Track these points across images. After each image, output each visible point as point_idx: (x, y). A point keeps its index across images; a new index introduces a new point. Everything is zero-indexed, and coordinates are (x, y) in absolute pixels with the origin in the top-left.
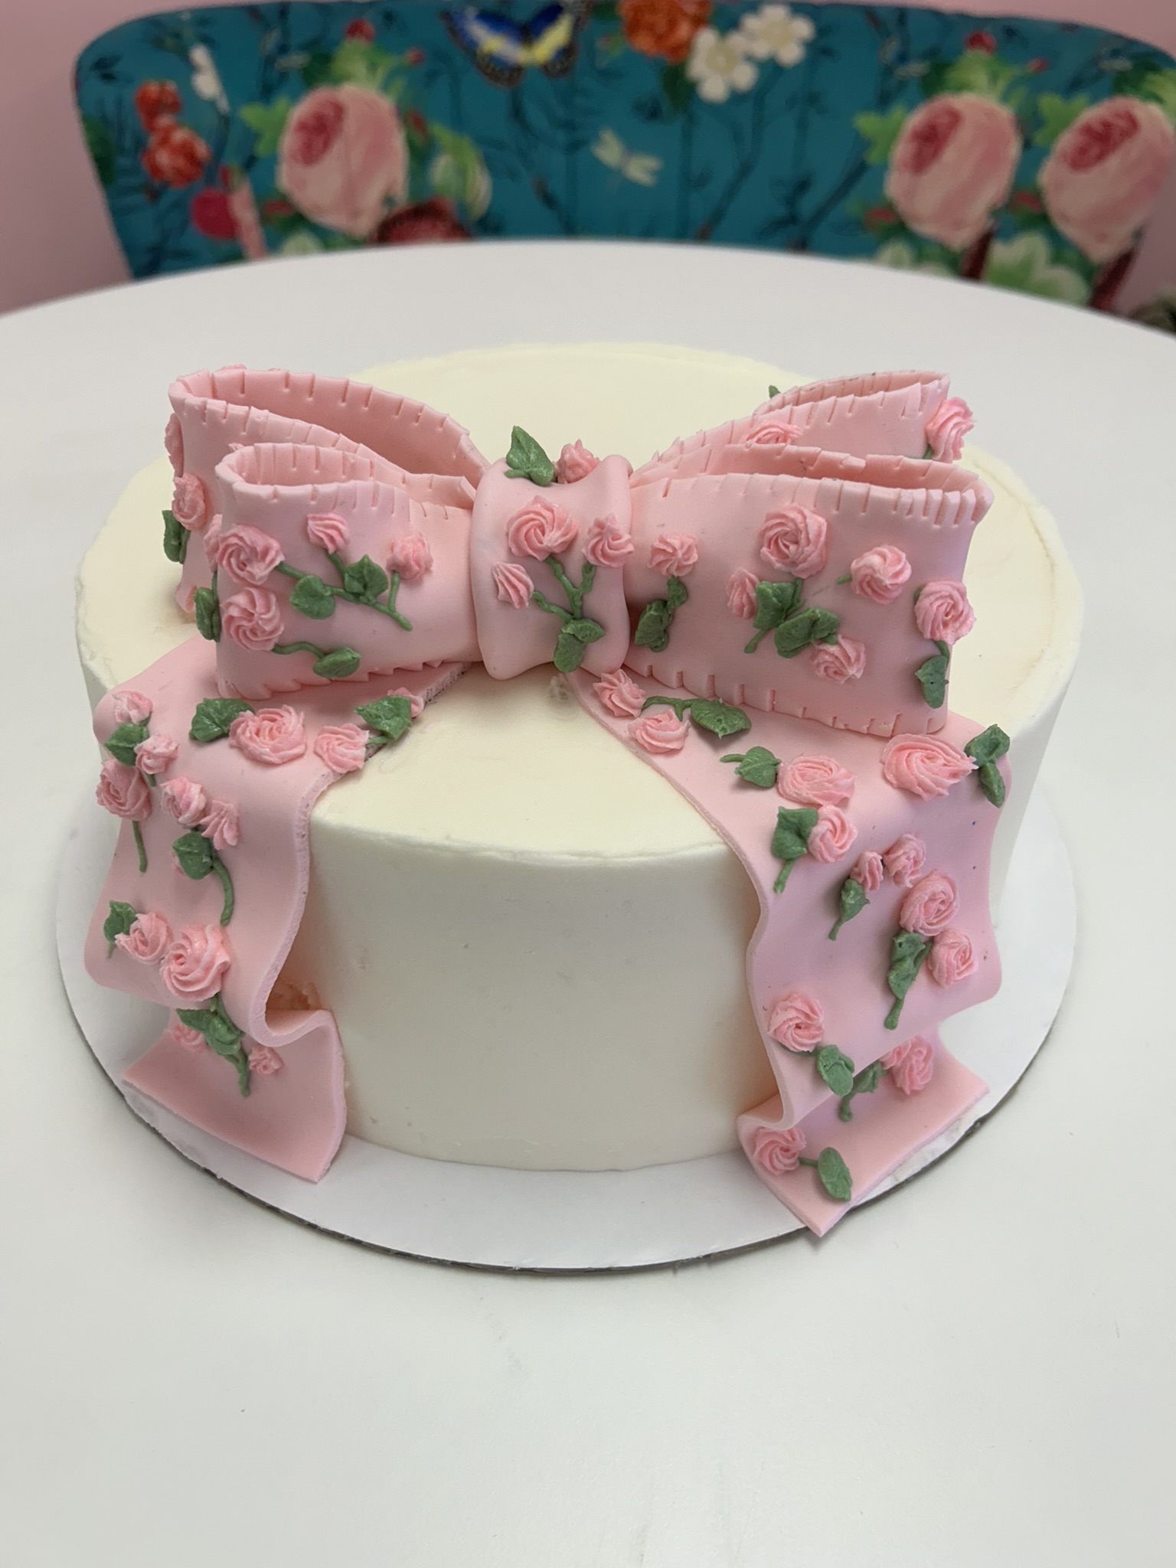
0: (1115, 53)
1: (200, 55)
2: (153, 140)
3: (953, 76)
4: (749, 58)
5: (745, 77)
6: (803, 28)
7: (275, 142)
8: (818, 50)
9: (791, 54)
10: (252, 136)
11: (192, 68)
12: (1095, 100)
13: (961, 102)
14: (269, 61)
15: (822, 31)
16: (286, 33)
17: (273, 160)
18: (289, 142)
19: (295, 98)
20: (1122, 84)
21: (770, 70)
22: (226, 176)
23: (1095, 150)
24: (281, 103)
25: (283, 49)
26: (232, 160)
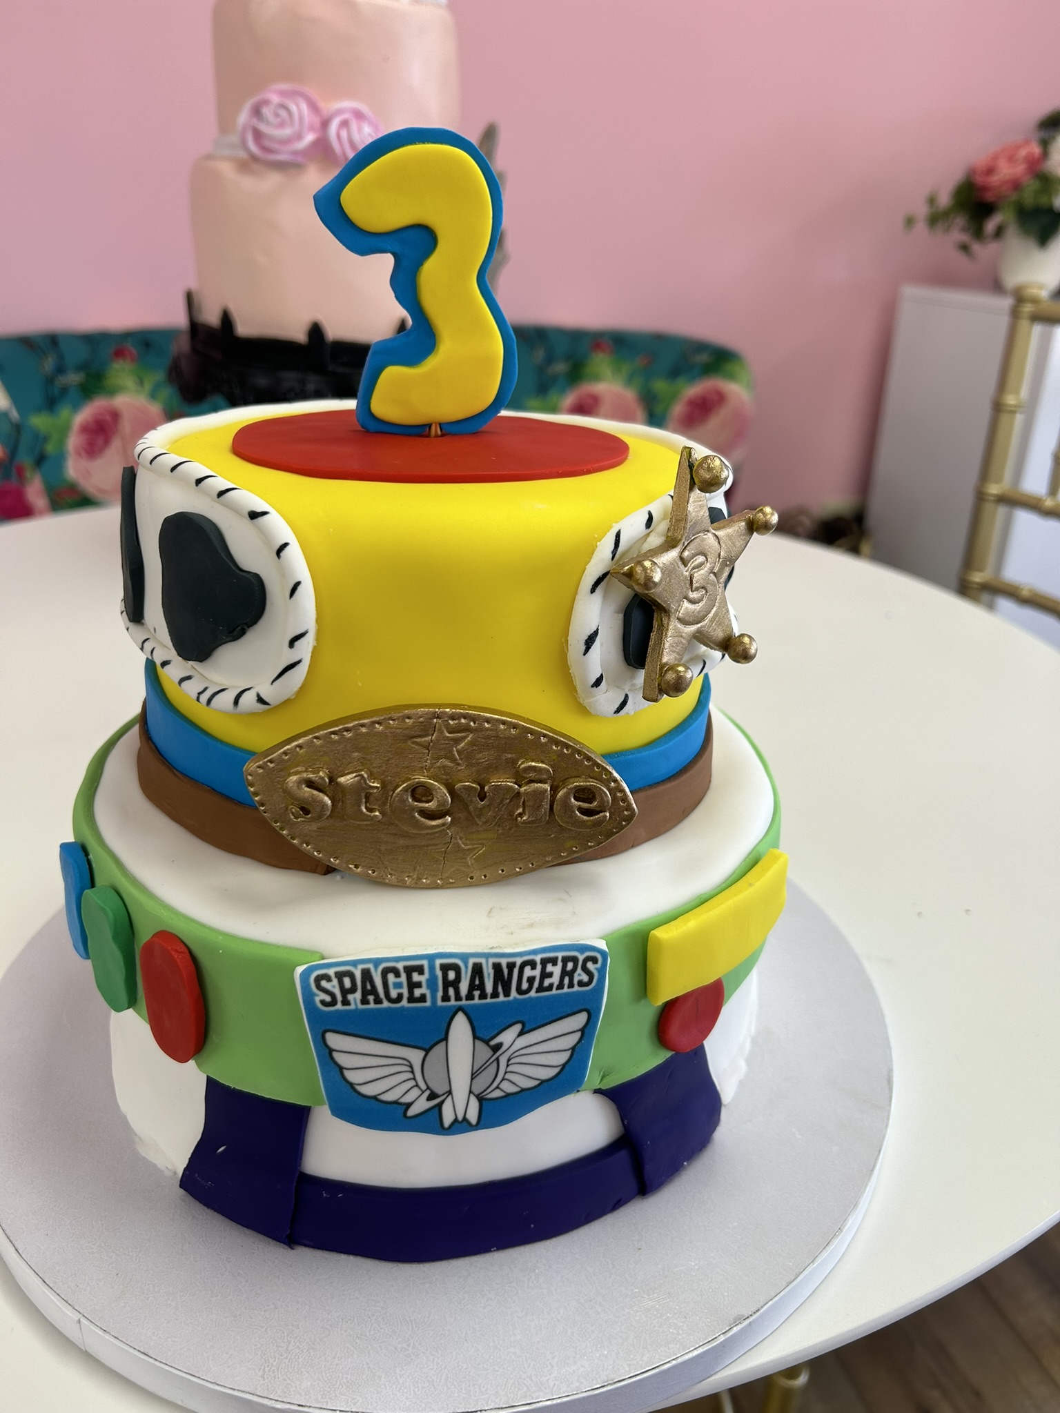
0: (696, 352)
3: (588, 370)
7: (62, 442)
10: (40, 439)
12: (692, 381)
13: (597, 388)
14: (50, 380)
16: (61, 357)
17: (61, 458)
18: (73, 441)
19: (76, 407)
20: (709, 370)
22: (20, 472)
23: (698, 415)
24: (64, 412)
25: (60, 370)
26: (25, 459)
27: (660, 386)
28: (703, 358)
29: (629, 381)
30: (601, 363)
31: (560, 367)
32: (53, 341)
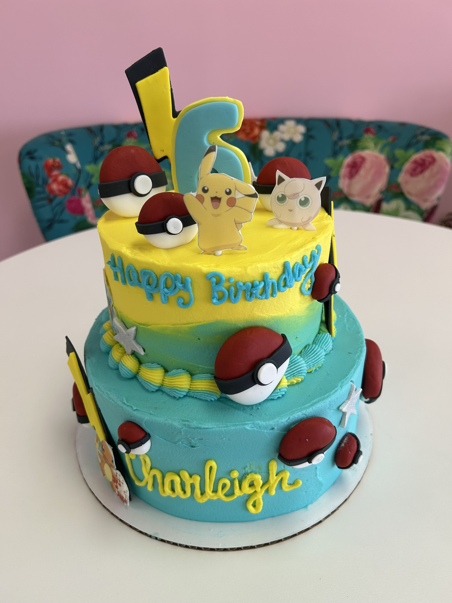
0: (423, 134)
1: (69, 147)
2: (50, 180)
3: (360, 144)
4: (282, 140)
5: (281, 147)
6: (302, 129)
8: (308, 136)
9: (298, 138)
10: (90, 176)
11: (66, 152)
12: (417, 151)
13: (365, 153)
14: (96, 148)
15: (308, 130)
16: (103, 137)
20: (427, 145)
21: (291, 144)
22: (80, 191)
23: (419, 169)
25: (102, 144)
26: (82, 186)
27: (399, 153)
28: (426, 137)
29: (381, 151)
30: (368, 140)
31: (346, 142)
32: (101, 128)
